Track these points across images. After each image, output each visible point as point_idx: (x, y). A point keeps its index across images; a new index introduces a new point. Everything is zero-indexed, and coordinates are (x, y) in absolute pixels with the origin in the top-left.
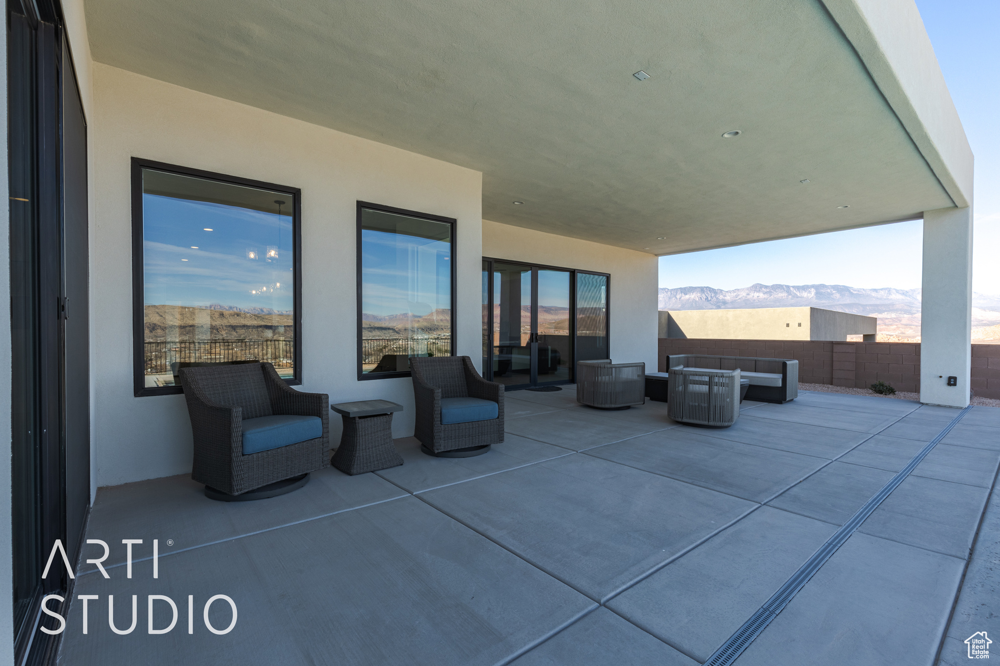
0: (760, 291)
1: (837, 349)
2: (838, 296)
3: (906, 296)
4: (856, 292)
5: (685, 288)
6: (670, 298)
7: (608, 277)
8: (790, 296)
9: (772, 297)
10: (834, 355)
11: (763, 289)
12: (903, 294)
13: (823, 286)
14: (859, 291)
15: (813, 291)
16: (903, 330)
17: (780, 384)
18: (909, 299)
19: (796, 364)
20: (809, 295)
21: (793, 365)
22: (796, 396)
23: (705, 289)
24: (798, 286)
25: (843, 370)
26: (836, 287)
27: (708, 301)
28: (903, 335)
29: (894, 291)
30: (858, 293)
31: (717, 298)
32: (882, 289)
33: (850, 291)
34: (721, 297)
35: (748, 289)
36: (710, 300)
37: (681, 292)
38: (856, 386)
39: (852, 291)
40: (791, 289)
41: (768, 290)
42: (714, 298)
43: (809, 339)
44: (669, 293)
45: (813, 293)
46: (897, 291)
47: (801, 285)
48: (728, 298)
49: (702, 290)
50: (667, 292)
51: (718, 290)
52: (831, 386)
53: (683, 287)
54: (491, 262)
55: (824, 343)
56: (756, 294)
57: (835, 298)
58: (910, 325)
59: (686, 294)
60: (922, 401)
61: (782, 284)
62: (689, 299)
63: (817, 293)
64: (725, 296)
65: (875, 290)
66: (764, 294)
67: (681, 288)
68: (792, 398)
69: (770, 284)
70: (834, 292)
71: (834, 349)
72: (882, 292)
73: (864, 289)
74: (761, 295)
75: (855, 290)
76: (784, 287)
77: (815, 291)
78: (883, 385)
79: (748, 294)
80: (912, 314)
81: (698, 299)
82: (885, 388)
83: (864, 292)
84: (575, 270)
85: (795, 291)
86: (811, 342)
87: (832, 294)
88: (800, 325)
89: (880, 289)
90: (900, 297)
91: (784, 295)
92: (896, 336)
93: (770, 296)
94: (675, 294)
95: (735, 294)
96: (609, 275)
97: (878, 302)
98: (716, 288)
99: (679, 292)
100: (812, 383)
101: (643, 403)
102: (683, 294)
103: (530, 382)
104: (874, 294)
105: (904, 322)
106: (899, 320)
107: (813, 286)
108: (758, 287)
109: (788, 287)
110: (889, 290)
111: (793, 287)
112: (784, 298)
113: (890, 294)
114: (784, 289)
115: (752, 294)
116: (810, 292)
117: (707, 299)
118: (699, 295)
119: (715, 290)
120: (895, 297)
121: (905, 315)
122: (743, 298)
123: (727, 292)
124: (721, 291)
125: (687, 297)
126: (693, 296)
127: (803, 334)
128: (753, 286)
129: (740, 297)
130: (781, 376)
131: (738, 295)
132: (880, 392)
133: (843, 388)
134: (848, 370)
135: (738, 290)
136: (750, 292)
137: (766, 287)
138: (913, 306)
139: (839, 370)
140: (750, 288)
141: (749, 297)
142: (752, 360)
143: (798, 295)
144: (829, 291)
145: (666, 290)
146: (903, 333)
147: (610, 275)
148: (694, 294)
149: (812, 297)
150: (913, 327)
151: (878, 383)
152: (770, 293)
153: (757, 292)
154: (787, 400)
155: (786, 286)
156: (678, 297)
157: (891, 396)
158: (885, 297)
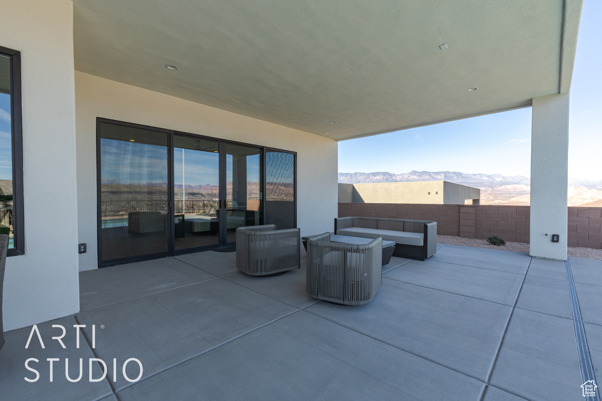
0: (415, 175)
1: (462, 210)
2: (455, 177)
3: (490, 178)
4: (465, 176)
5: (375, 173)
6: (366, 179)
7: (295, 154)
8: (431, 178)
9: (421, 178)
10: (460, 215)
11: (417, 174)
12: (488, 177)
13: (448, 172)
14: (466, 175)
15: (443, 175)
16: (488, 197)
17: (422, 244)
18: (491, 179)
19: (435, 225)
20: (441, 177)
21: (432, 226)
22: (435, 252)
23: (385, 173)
24: (435, 172)
25: (467, 226)
26: (454, 173)
27: (387, 180)
28: (488, 199)
29: (484, 175)
30: (466, 176)
31: (392, 179)
32: (478, 174)
33: (462, 175)
34: (394, 178)
35: (408, 173)
36: (388, 180)
37: (373, 175)
38: (476, 237)
39: (463, 175)
40: (432, 174)
41: (419, 174)
42: (391, 179)
43: (442, 203)
44: (366, 176)
45: (443, 176)
46: (485, 175)
47: (437, 171)
48: (398, 179)
49: (384, 174)
50: (364, 175)
51: (392, 174)
52: (458, 238)
53: (373, 172)
54: (170, 133)
55: (453, 206)
56: (413, 177)
57: (454, 179)
58: (492, 194)
59: (375, 176)
60: (531, 254)
61: (427, 171)
62: (377, 179)
63: (445, 176)
64: (396, 178)
65: (475, 175)
66: (417, 176)
67: (372, 173)
68: (432, 255)
69: (420, 171)
70: (454, 175)
71: (460, 210)
72: (478, 176)
73: (469, 174)
74: (416, 177)
75: (464, 175)
76: (428, 172)
77: (444, 175)
78: (496, 238)
79: (409, 177)
80: (493, 188)
81: (381, 179)
82: (498, 241)
83: (469, 176)
84: (263, 147)
85: (433, 175)
86: (445, 205)
87: (453, 177)
88: (437, 193)
89: (477, 174)
90: (487, 178)
91: (428, 177)
92: (485, 200)
93: (420, 178)
94: (369, 176)
95: (402, 176)
96: (295, 153)
97: (476, 181)
98: (391, 173)
99: (371, 175)
100: (446, 235)
101: (298, 267)
102: (373, 176)
103: (219, 243)
104: (474, 177)
105: (489, 192)
106: (486, 191)
107: (443, 172)
108: (414, 173)
109: (430, 173)
110: (481, 175)
111: (433, 173)
112: (428, 179)
113: (482, 177)
114: (428, 173)
115: (411, 177)
116: (441, 176)
117: (387, 179)
118: (382, 177)
119: (391, 174)
120: (484, 178)
121: (489, 189)
122: (406, 179)
123: (397, 175)
124: (394, 174)
125: (376, 178)
126: (379, 177)
127: (439, 200)
128: (411, 172)
129: (404, 178)
130: (422, 235)
131: (404, 177)
132: (494, 244)
133: (467, 239)
134: (470, 226)
135: (403, 174)
136: (410, 175)
137: (418, 172)
138: (493, 183)
139: (464, 225)
140: (410, 173)
141: (409, 178)
142: (401, 221)
143: (435, 177)
144: (451, 175)
145: (364, 174)
146: (488, 198)
147: (297, 153)
148: (380, 176)
149: (443, 178)
150: (493, 195)
151: (493, 237)
152: (420, 176)
153: (414, 175)
154: (428, 257)
155: (429, 172)
156: (371, 178)
157: (502, 247)
158: (479, 179)
